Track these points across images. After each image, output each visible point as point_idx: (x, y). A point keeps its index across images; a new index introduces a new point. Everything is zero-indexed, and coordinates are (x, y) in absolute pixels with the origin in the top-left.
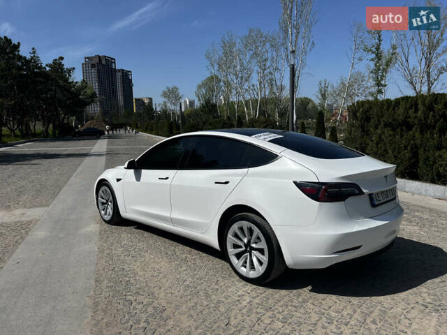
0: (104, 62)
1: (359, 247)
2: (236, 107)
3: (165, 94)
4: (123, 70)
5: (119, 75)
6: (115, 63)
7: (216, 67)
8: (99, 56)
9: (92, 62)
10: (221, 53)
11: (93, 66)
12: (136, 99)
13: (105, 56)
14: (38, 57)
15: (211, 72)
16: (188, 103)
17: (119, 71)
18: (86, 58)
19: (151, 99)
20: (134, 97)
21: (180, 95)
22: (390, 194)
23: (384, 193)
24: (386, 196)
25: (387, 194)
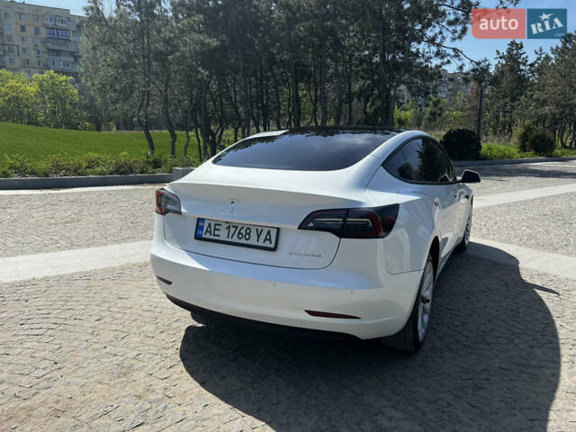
22: (259, 236)
23: (237, 228)
24: (240, 236)
25: (246, 233)
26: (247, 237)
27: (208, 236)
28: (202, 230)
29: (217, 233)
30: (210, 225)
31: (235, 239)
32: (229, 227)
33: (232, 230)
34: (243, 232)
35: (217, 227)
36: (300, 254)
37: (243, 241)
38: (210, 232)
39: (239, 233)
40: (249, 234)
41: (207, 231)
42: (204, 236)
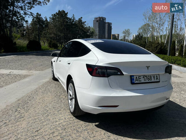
0: (101, 20)
1: (117, 106)
2: (155, 38)
3: (124, 33)
4: (108, 23)
5: (107, 25)
6: (106, 20)
7: (148, 19)
8: (100, 17)
9: (97, 20)
10: (150, 13)
11: (97, 21)
12: (112, 35)
13: (102, 17)
14: (75, 18)
15: (145, 22)
16: (135, 36)
17: (107, 23)
18: (95, 18)
19: (119, 35)
20: (112, 34)
21: (130, 32)
22: (154, 78)
23: (146, 76)
24: (148, 79)
25: (150, 78)
26: (151, 79)
27: (137, 82)
28: (134, 80)
29: (140, 80)
30: (136, 77)
31: (147, 81)
32: (144, 77)
33: (145, 78)
34: (149, 78)
35: (140, 78)
36: (164, 82)
37: (150, 81)
38: (137, 80)
39: (148, 78)
40: (151, 78)
41: (136, 80)
42: (135, 82)
